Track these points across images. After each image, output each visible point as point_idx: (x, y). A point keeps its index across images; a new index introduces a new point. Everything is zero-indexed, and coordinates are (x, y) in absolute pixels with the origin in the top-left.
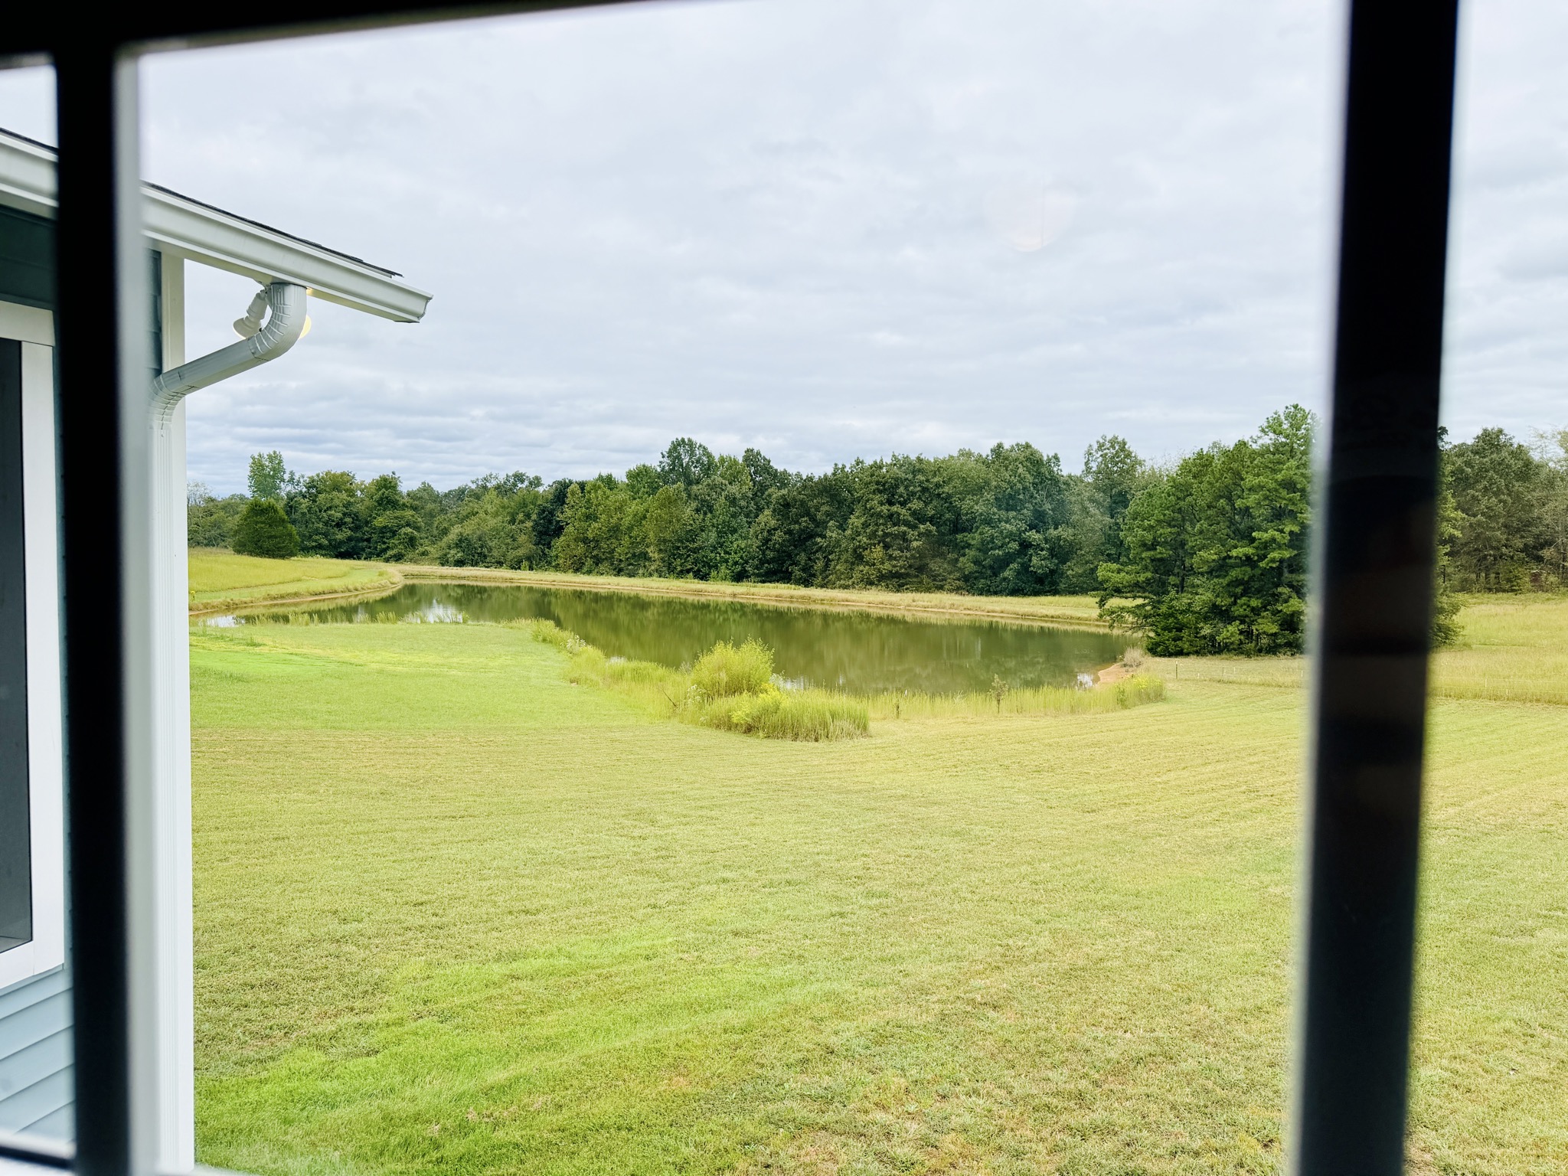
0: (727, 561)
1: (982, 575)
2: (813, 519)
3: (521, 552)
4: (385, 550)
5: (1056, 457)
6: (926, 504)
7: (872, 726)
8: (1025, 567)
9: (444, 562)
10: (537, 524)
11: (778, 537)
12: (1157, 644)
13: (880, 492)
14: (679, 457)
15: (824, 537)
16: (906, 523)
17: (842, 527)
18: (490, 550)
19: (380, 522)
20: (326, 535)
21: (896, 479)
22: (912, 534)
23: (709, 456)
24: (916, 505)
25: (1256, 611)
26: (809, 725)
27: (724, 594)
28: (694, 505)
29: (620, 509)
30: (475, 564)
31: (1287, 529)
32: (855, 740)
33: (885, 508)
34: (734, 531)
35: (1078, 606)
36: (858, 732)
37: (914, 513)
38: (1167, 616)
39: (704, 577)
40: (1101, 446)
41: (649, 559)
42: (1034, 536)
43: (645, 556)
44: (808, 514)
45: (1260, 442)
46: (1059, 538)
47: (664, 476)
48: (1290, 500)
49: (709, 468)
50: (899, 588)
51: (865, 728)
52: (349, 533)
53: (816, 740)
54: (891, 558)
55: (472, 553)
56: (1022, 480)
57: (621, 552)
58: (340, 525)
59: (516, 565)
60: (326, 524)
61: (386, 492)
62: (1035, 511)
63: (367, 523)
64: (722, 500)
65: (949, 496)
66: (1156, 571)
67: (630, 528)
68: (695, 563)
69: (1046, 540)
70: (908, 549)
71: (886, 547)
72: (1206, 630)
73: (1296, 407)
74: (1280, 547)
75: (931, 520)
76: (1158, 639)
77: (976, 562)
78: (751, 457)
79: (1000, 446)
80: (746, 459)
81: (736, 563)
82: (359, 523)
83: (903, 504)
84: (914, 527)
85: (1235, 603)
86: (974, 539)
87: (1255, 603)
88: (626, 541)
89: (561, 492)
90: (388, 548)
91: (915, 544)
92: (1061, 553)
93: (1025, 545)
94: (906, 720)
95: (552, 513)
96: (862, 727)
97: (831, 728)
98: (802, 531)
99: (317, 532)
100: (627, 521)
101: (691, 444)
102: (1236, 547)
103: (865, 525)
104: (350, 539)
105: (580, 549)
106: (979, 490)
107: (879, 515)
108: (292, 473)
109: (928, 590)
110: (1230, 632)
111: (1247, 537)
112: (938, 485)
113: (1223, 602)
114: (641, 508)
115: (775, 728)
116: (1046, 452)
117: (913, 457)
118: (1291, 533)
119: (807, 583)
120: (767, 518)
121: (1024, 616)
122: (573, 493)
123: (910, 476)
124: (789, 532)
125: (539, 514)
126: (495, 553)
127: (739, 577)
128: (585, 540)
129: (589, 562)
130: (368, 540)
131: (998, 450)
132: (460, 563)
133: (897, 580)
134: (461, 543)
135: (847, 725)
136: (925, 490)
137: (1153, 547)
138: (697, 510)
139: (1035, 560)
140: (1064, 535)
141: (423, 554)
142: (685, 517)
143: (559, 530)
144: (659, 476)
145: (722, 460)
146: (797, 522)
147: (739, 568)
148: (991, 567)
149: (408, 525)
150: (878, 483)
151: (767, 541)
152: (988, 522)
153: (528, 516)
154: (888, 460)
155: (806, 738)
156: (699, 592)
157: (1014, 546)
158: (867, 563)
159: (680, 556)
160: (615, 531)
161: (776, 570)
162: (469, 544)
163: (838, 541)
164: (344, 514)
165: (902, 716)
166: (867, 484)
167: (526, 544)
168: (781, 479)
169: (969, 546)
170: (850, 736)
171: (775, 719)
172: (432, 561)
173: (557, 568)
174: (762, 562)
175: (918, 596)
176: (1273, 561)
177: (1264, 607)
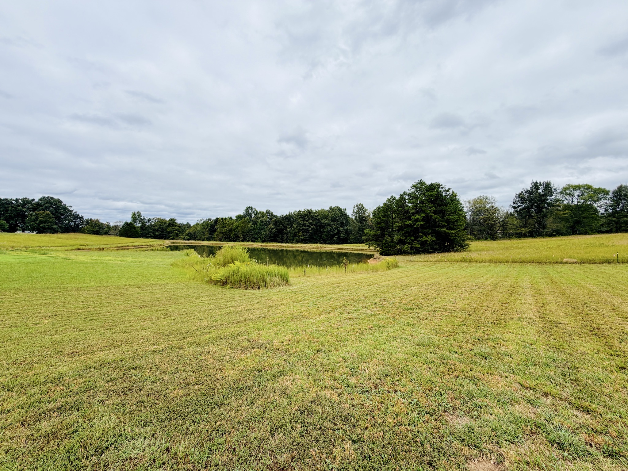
0: (260, 237)
1: (328, 240)
2: (283, 226)
3: (206, 237)
4: (169, 237)
5: (345, 209)
6: (313, 221)
7: (291, 280)
8: (339, 237)
9: (184, 239)
10: (210, 229)
11: (274, 230)
12: (383, 252)
13: (301, 218)
14: (248, 211)
15: (286, 230)
16: (308, 226)
17: (291, 227)
18: (197, 236)
19: (168, 230)
20: (153, 233)
21: (305, 214)
22: (309, 229)
23: (256, 211)
24: (310, 221)
25: (413, 241)
26: (255, 281)
27: (259, 246)
28: (252, 223)
29: (232, 224)
30: (192, 240)
31: (422, 215)
32: (281, 287)
33: (302, 222)
34: (262, 229)
35: (353, 246)
36: (283, 283)
37: (310, 223)
38: (385, 244)
39: (254, 242)
40: (357, 206)
41: (239, 237)
42: (341, 229)
43: (238, 237)
44: (282, 224)
45: (411, 191)
46: (347, 229)
47: (244, 216)
48: (422, 206)
49: (257, 213)
50: (306, 243)
51: (287, 281)
52: (160, 233)
53: (259, 288)
54: (304, 235)
55: (192, 237)
56: (337, 214)
57: (232, 235)
58: (158, 230)
59: (203, 240)
60: (153, 230)
61: (172, 222)
62: (341, 222)
63: (165, 230)
64: (259, 221)
65: (319, 219)
66: (381, 231)
67: (235, 229)
68: (252, 238)
69: (344, 230)
70: (309, 233)
71: (303, 232)
72: (398, 247)
73: (421, 180)
74: (420, 221)
75: (315, 225)
76: (383, 250)
77: (327, 236)
78: (268, 212)
79: (331, 207)
80: (266, 212)
81: (263, 238)
82: (163, 230)
83: (307, 221)
84: (310, 227)
85: (406, 239)
86: (326, 230)
87: (412, 238)
88: (233, 233)
89: (217, 220)
90: (170, 237)
91: (310, 231)
92: (348, 233)
93: (339, 231)
94: (308, 277)
95: (214, 226)
96: (286, 280)
97: (268, 282)
98: (280, 229)
99: (150, 232)
100: (234, 227)
101: (252, 208)
102: (406, 221)
103: (297, 227)
104: (160, 234)
105: (221, 235)
106: (326, 217)
107: (301, 224)
108: (144, 217)
109: (314, 243)
110: (406, 247)
111: (409, 218)
112: (316, 216)
113: (403, 238)
114: (238, 224)
115: (236, 283)
116: (342, 207)
117: (309, 209)
118: (423, 216)
119: (282, 242)
120: (271, 226)
121: (340, 249)
122: (219, 220)
123: (309, 214)
124: (277, 229)
125: (210, 226)
126: (198, 237)
127: (263, 242)
128: (223, 233)
129: (224, 238)
130: (165, 235)
131: (331, 208)
132: (188, 240)
133: (305, 241)
134: (189, 234)
135: (277, 280)
136: (313, 217)
137: (380, 223)
138: (253, 224)
139: (341, 235)
140: (349, 228)
141: (180, 238)
142: (249, 226)
143: (215, 231)
144: (243, 216)
145: (260, 212)
146: (279, 227)
147: (264, 239)
148: (330, 237)
149: (176, 230)
150: (300, 216)
151: (271, 231)
152: (329, 225)
153: (208, 227)
154: (303, 210)
155: (253, 288)
156: (252, 245)
157: (336, 231)
158: (298, 237)
159: (248, 236)
160: (231, 230)
161: (273, 239)
162: (191, 234)
163: (290, 231)
164: (159, 228)
165: (307, 275)
166: (297, 216)
167: (207, 235)
168: (276, 217)
169: (324, 232)
170: (279, 285)
171: (236, 277)
172: (181, 239)
173: (215, 240)
174: (270, 237)
175: (311, 245)
176: (418, 225)
177: (415, 240)
